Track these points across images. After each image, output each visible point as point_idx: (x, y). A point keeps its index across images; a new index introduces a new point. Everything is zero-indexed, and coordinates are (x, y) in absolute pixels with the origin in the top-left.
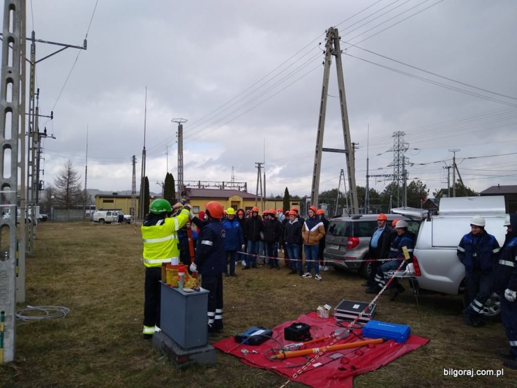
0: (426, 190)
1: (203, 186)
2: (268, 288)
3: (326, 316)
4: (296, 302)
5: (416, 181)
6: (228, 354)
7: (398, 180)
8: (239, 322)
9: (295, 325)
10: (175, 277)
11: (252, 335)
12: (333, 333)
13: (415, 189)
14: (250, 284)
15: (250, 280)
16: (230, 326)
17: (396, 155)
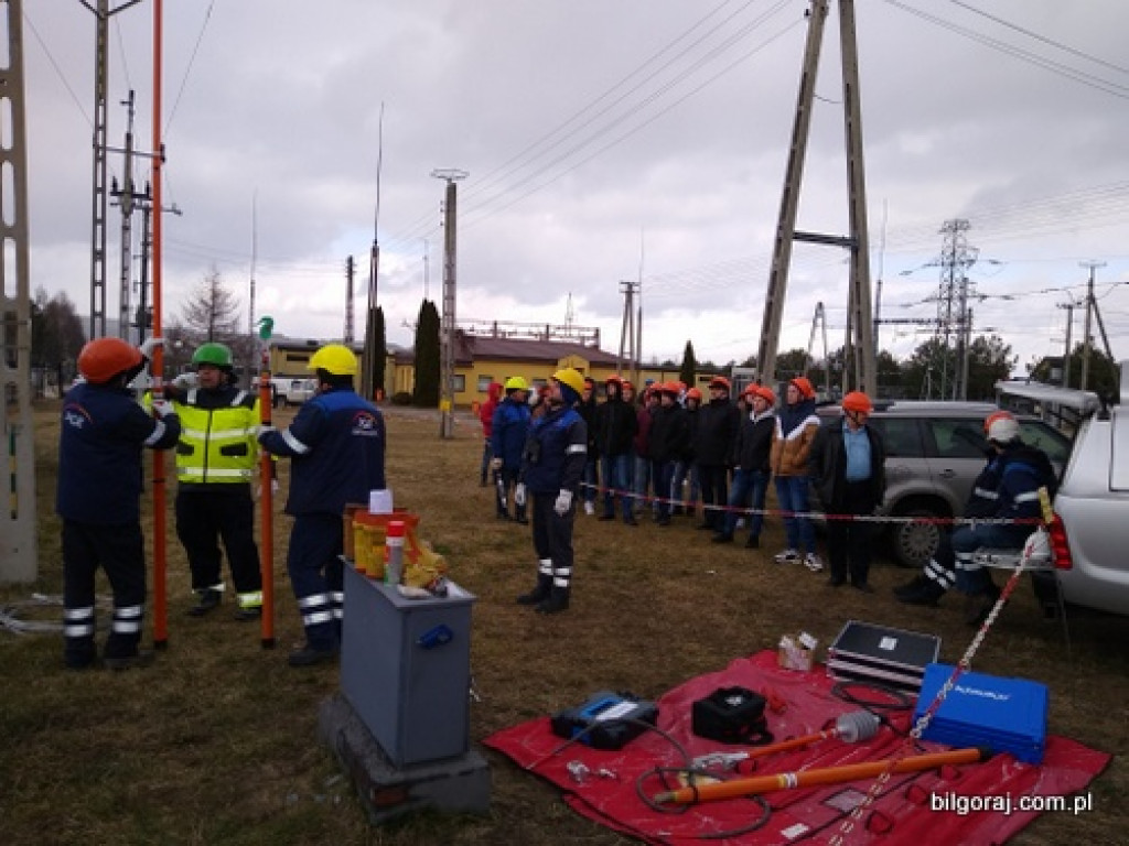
0: (1009, 358)
1: (504, 333)
2: (643, 575)
3: (805, 665)
4: (718, 617)
5: (988, 336)
6: (529, 771)
7: (948, 332)
8: (564, 670)
9: (724, 693)
10: (378, 549)
11: (602, 717)
12: (830, 724)
13: (984, 355)
14: (600, 563)
15: (599, 553)
16: (542, 682)
17: (947, 275)
